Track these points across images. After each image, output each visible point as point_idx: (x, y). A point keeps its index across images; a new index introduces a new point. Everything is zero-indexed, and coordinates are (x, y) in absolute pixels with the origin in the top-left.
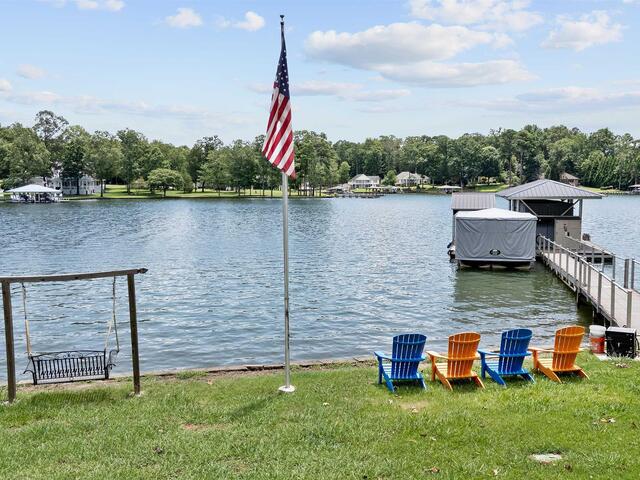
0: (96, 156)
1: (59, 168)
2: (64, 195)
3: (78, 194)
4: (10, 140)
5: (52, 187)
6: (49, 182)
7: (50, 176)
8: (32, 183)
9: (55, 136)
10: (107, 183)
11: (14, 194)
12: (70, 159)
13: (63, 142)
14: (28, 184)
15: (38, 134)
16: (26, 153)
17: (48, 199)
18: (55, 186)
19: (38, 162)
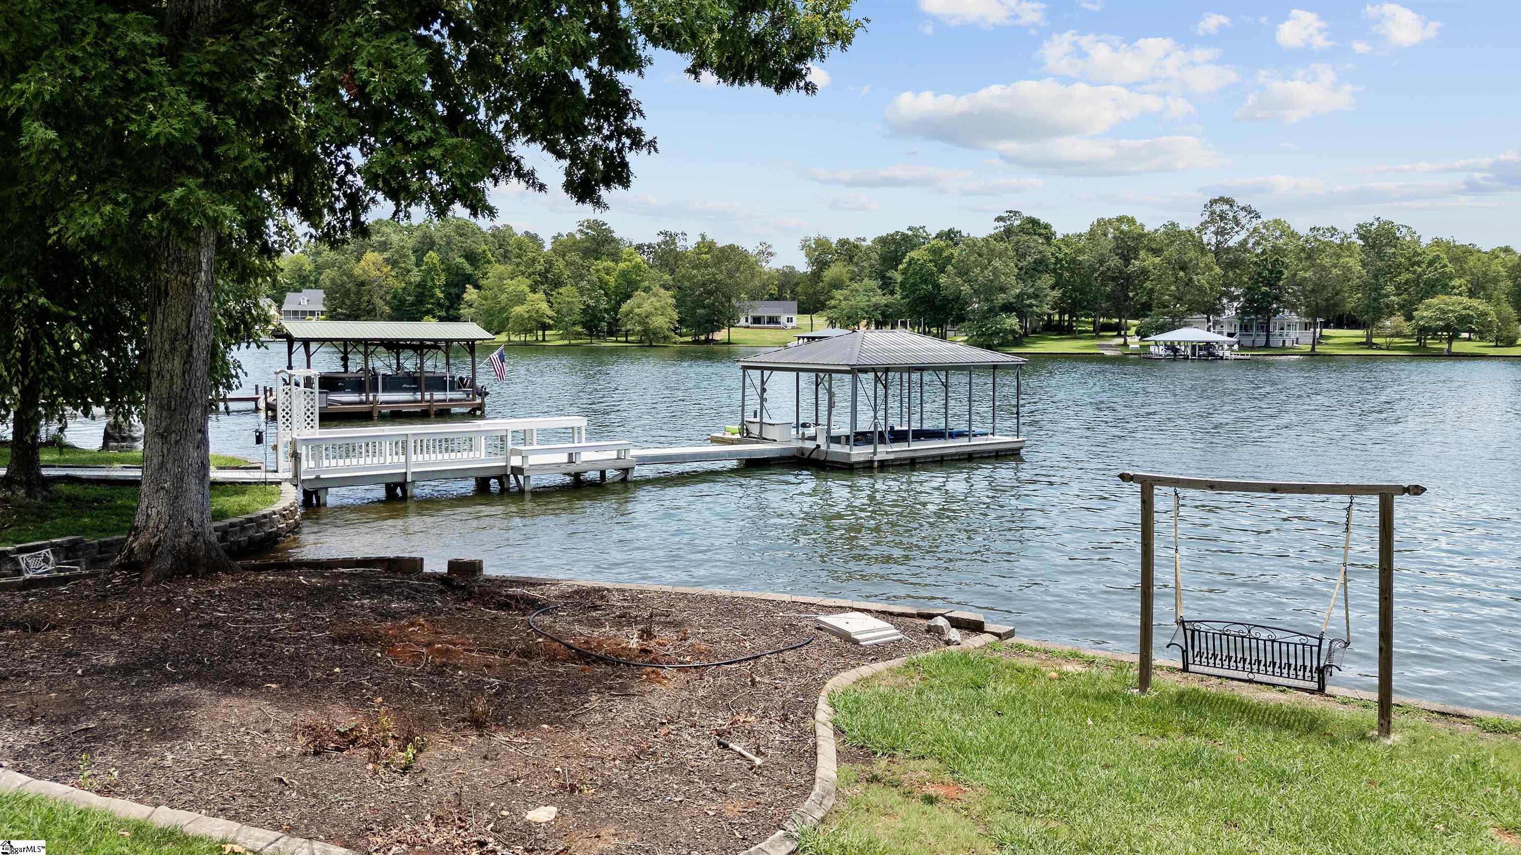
0: (1308, 274)
1: (1237, 298)
2: (1242, 347)
3: (1267, 346)
4: (1156, 252)
5: (1221, 333)
6: (1216, 323)
7: (1218, 312)
8: (1187, 325)
9: (1233, 242)
10: (1326, 325)
11: (1156, 344)
12: (1257, 282)
13: (1246, 250)
14: (1180, 327)
15: (1205, 239)
16: (1181, 274)
17: (1212, 355)
18: (1226, 330)
19: (1201, 289)
